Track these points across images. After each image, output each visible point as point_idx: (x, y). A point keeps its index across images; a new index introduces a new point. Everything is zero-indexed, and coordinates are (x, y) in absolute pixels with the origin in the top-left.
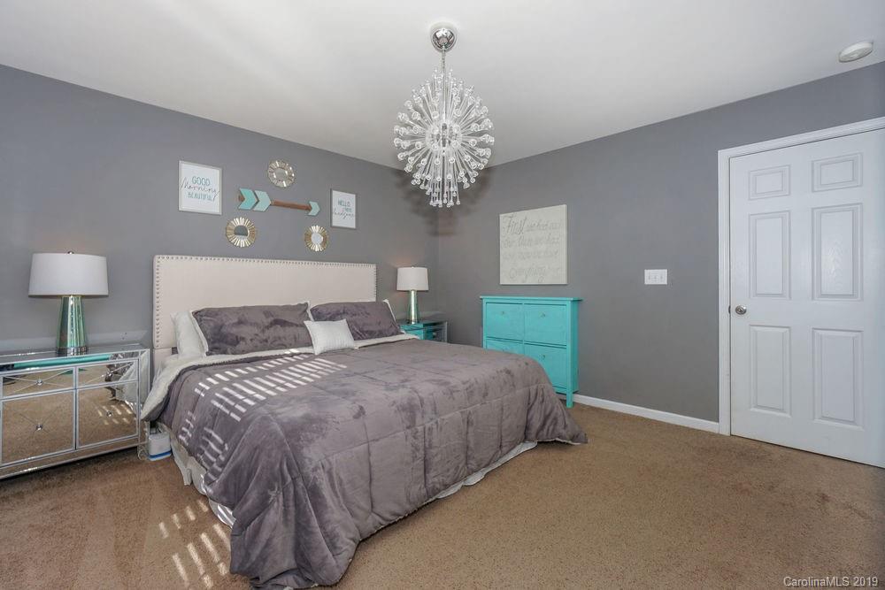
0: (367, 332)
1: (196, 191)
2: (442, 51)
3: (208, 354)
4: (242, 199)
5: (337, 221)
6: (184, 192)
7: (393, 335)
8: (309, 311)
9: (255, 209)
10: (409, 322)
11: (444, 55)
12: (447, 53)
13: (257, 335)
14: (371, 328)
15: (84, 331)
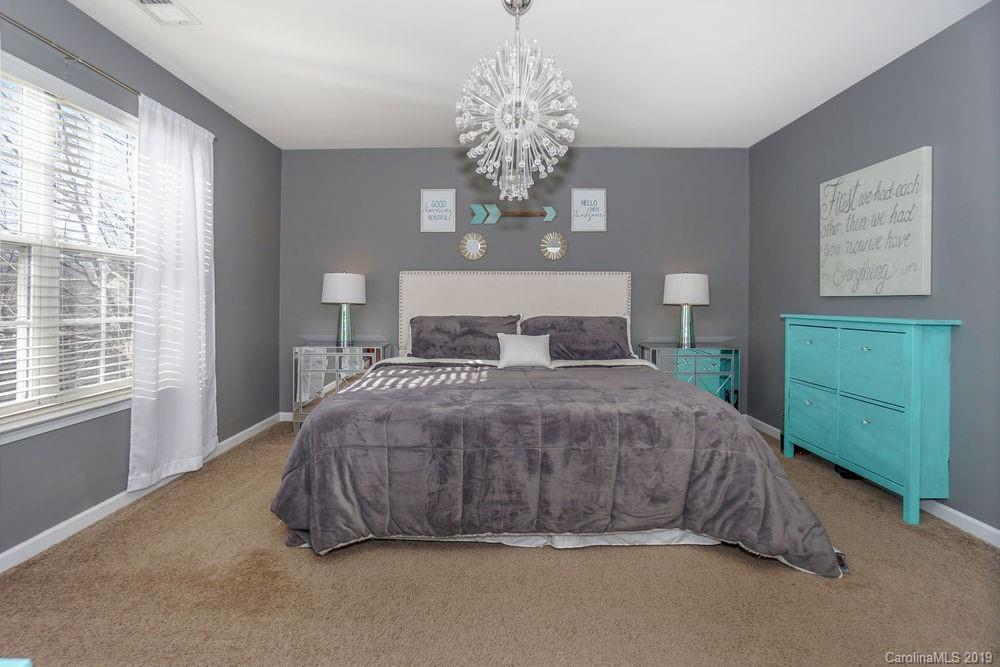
0: (576, 351)
1: (436, 214)
2: (515, 15)
3: (409, 355)
4: (473, 214)
5: (579, 224)
6: (424, 216)
7: (616, 357)
8: (519, 324)
9: (486, 222)
10: (680, 345)
11: (518, 20)
12: (522, 18)
13: (446, 343)
14: (582, 347)
15: (353, 330)
